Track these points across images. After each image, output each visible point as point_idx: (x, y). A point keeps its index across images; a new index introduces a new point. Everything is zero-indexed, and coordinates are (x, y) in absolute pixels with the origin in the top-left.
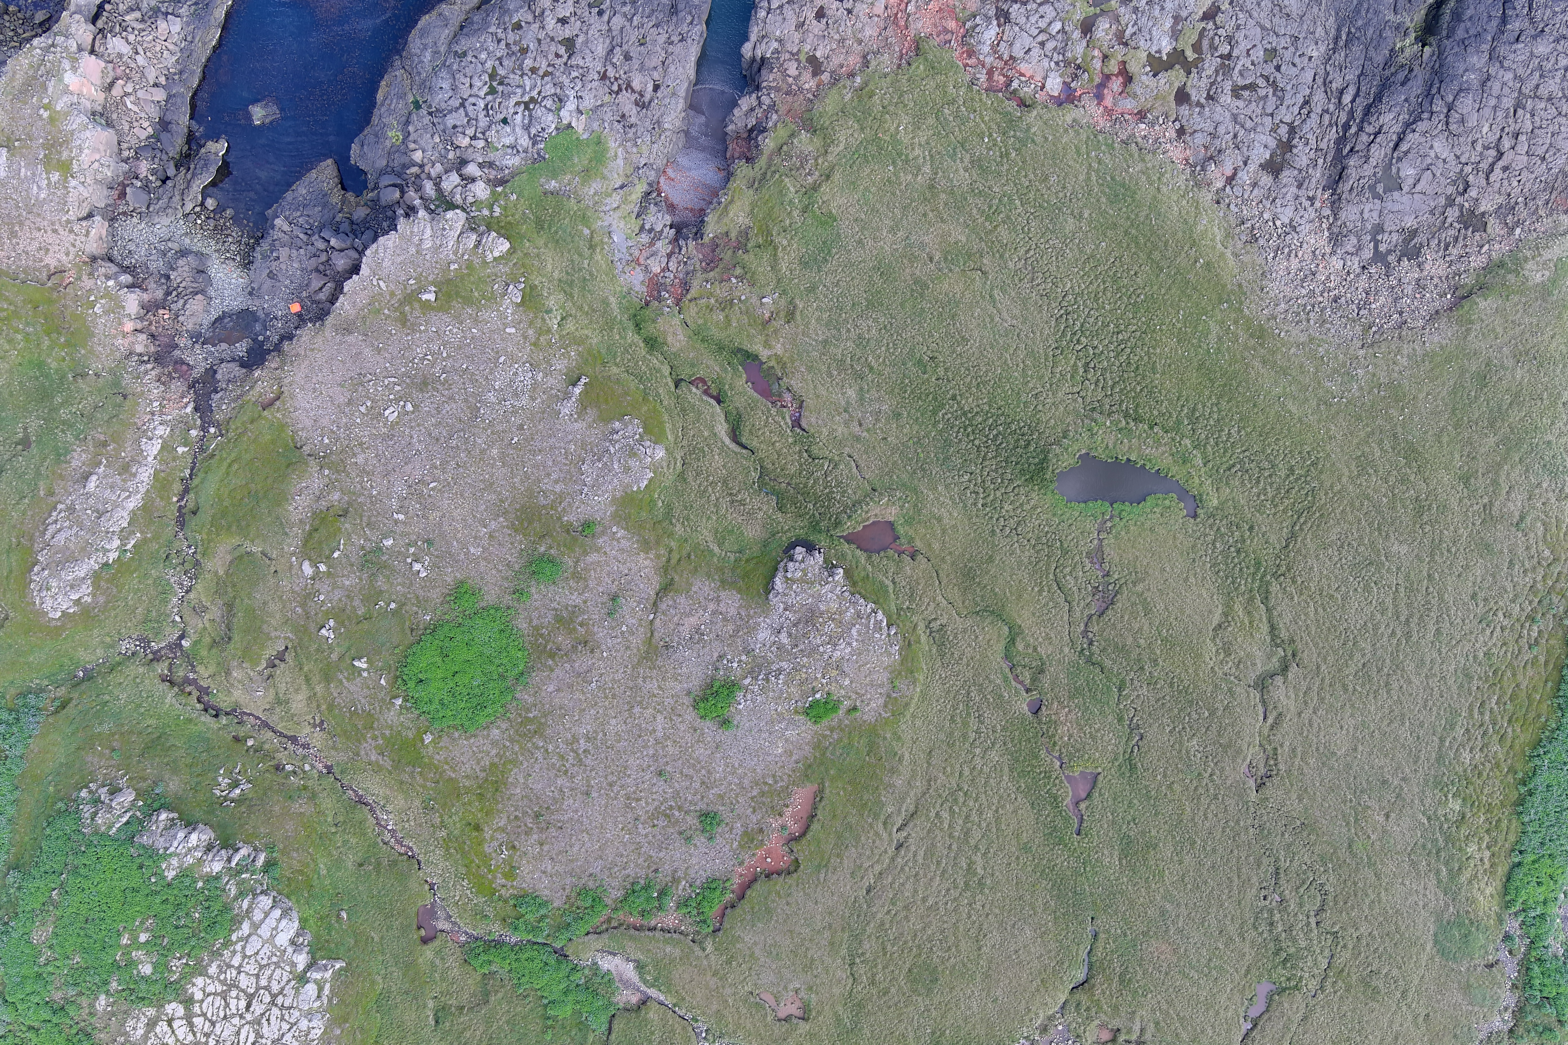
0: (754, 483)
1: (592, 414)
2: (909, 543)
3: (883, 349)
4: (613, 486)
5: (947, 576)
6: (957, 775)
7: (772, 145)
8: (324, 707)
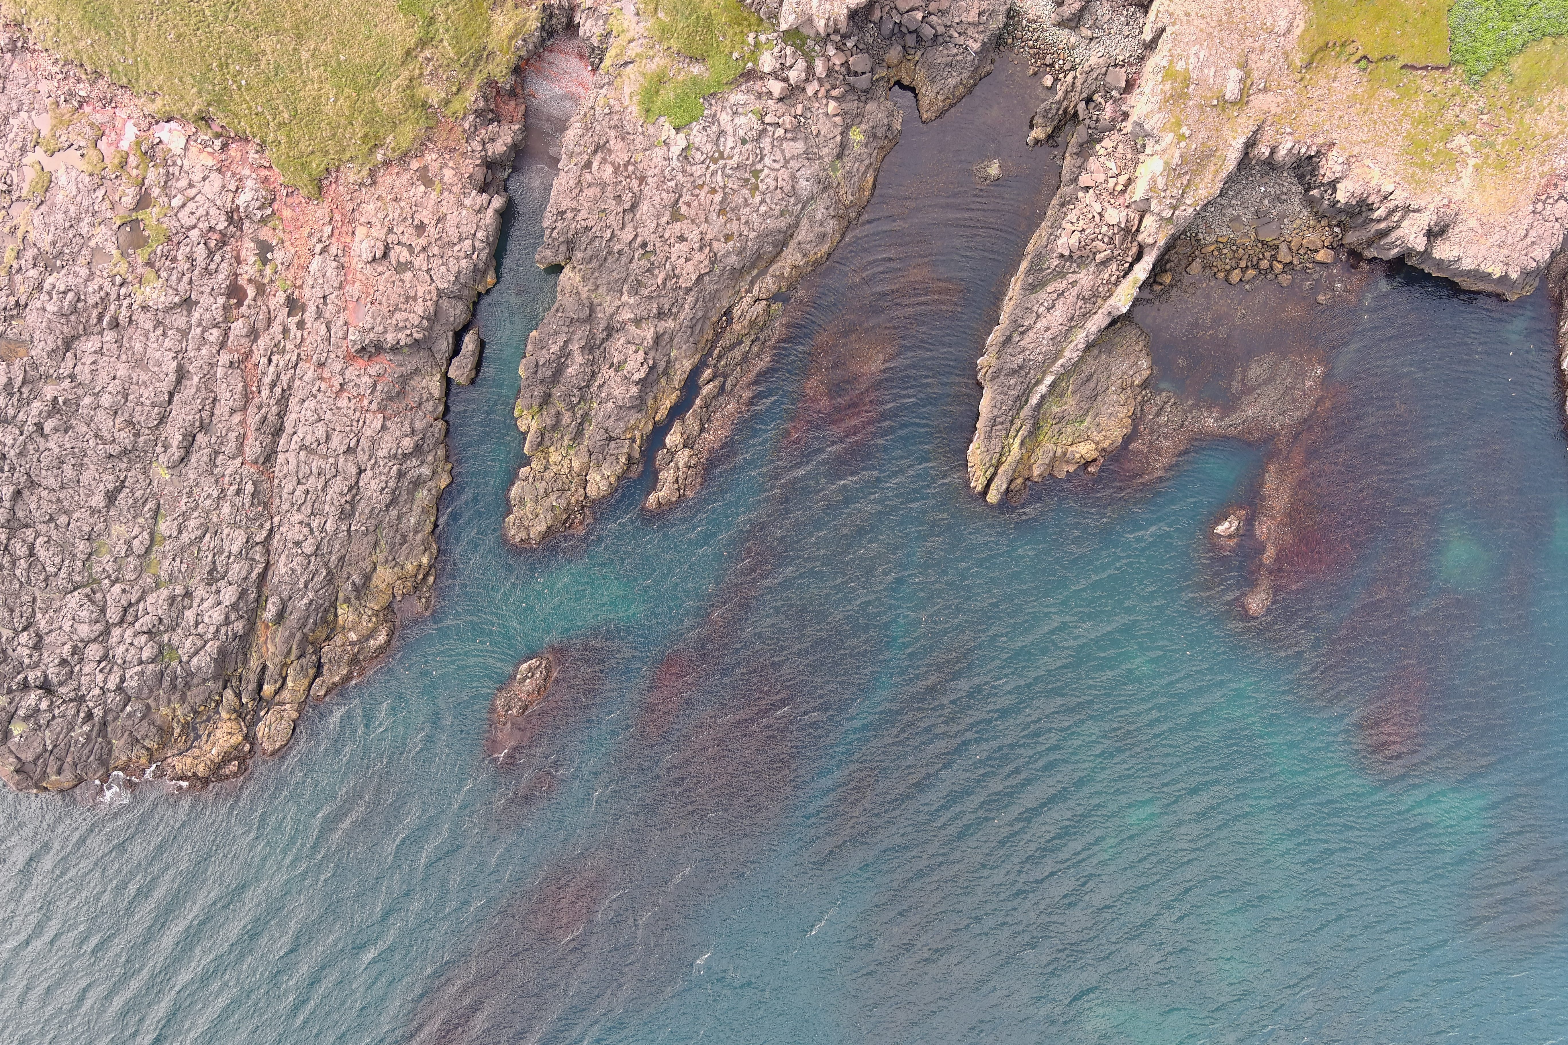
7: (468, 94)
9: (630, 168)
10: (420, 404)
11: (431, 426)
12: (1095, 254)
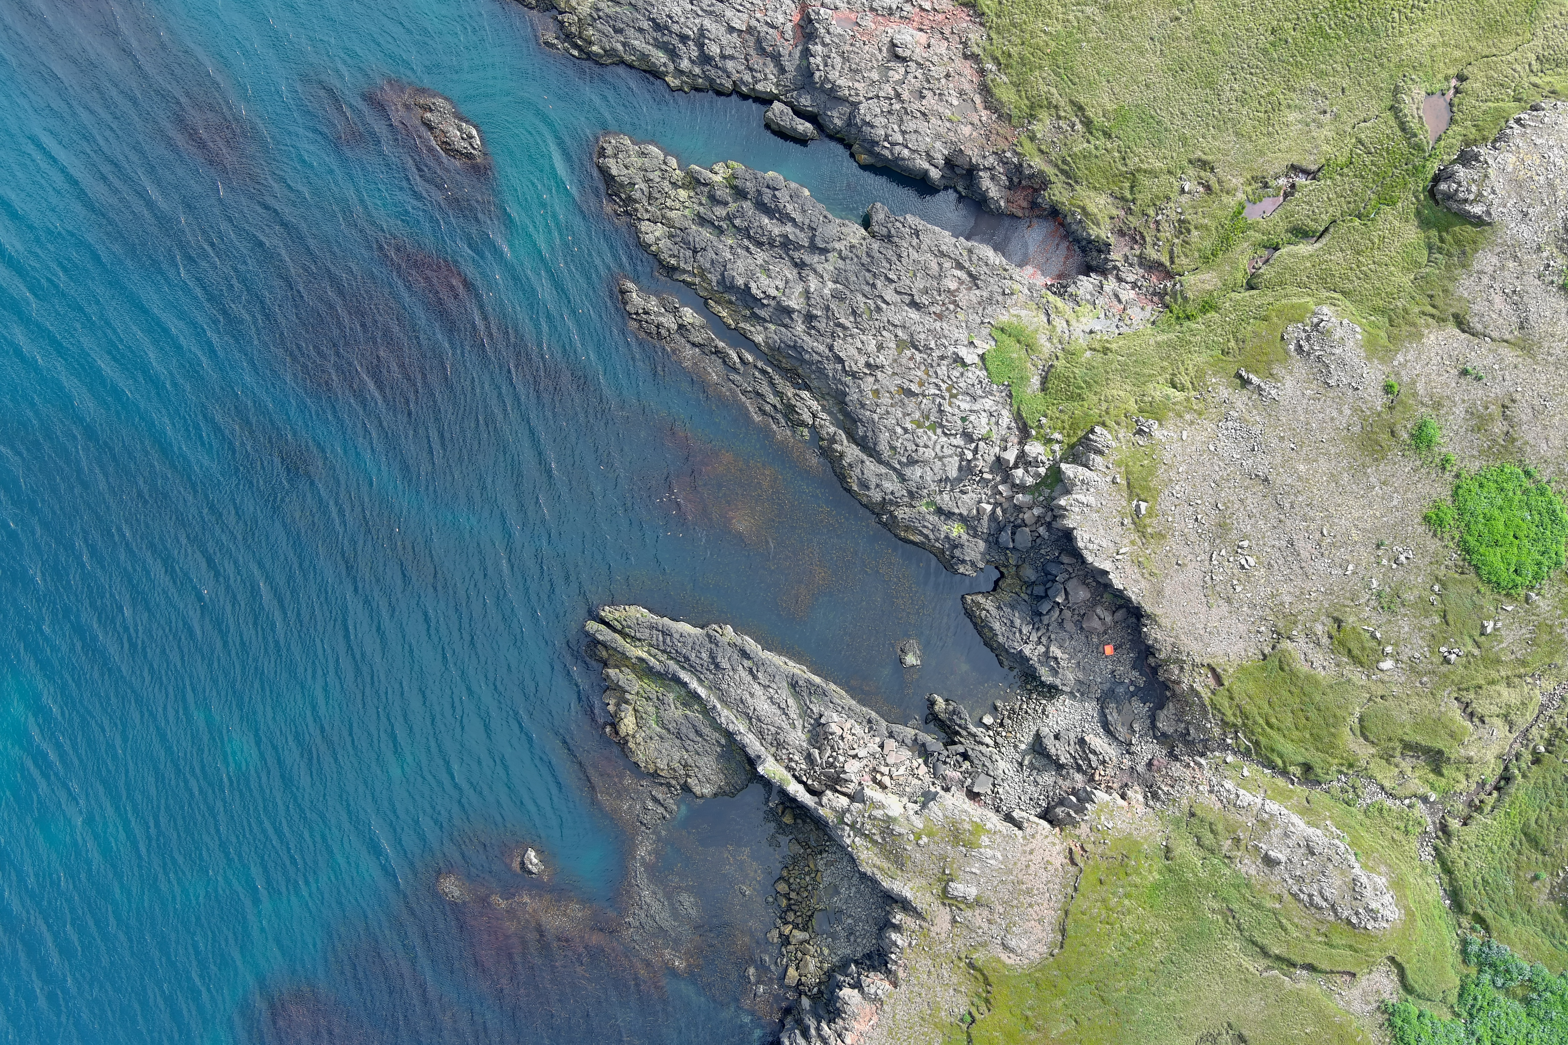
0: (1364, 225)
1: (1277, 369)
2: (1448, 81)
4: (1355, 357)
5: (1489, 47)
7: (1037, 160)
8: (1522, 670)
9: (952, 307)
10: (751, 70)
11: (729, 77)
12: (819, 748)
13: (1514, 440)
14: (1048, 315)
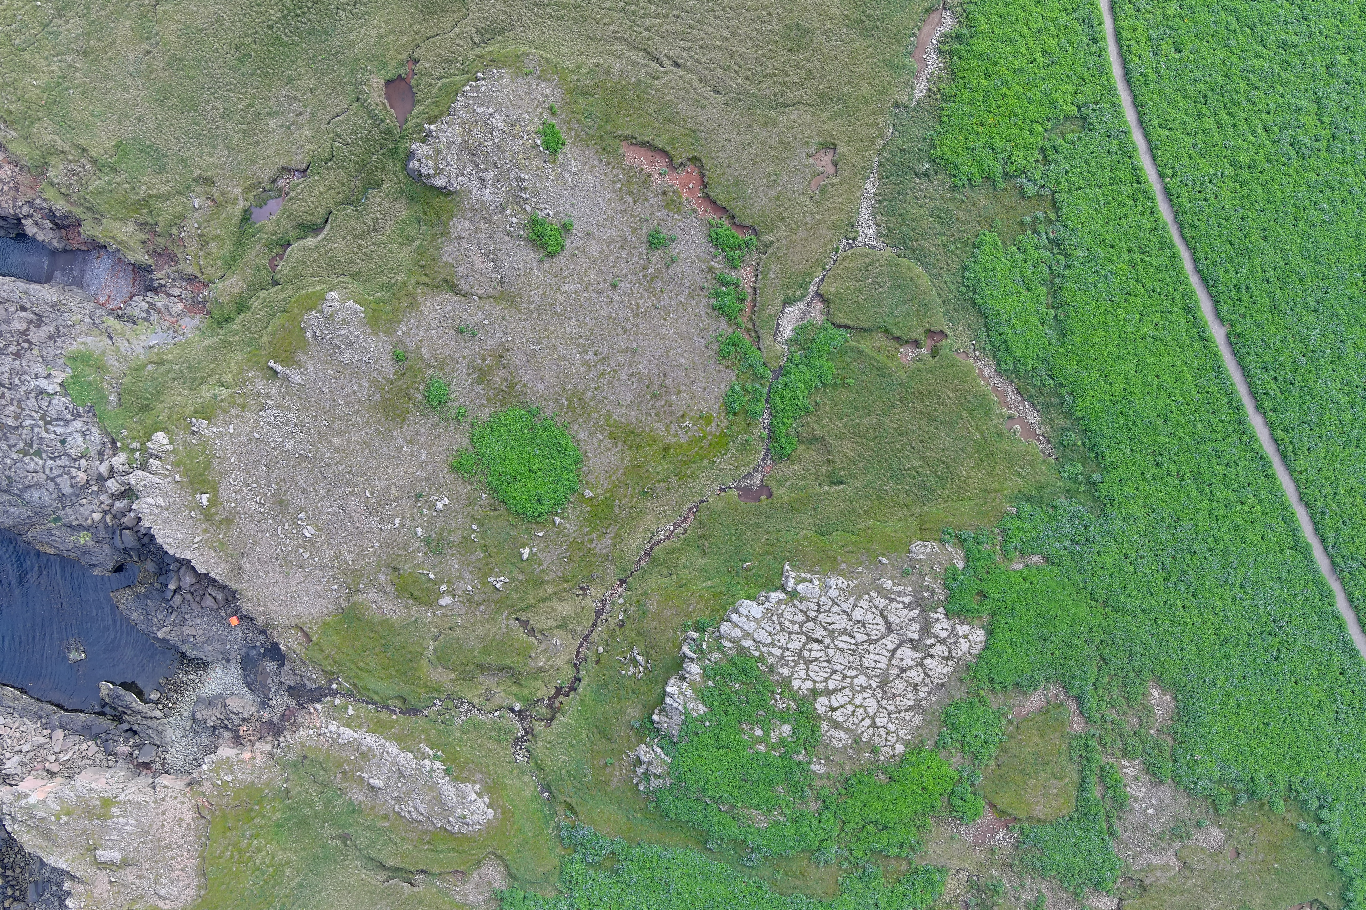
0: (357, 210)
1: (299, 356)
2: (403, 65)
3: (232, 95)
4: (359, 334)
5: (431, 28)
6: (610, 12)
7: (62, 202)
8: (566, 586)
9: (26, 345)
13: (512, 386)
14: (111, 338)
